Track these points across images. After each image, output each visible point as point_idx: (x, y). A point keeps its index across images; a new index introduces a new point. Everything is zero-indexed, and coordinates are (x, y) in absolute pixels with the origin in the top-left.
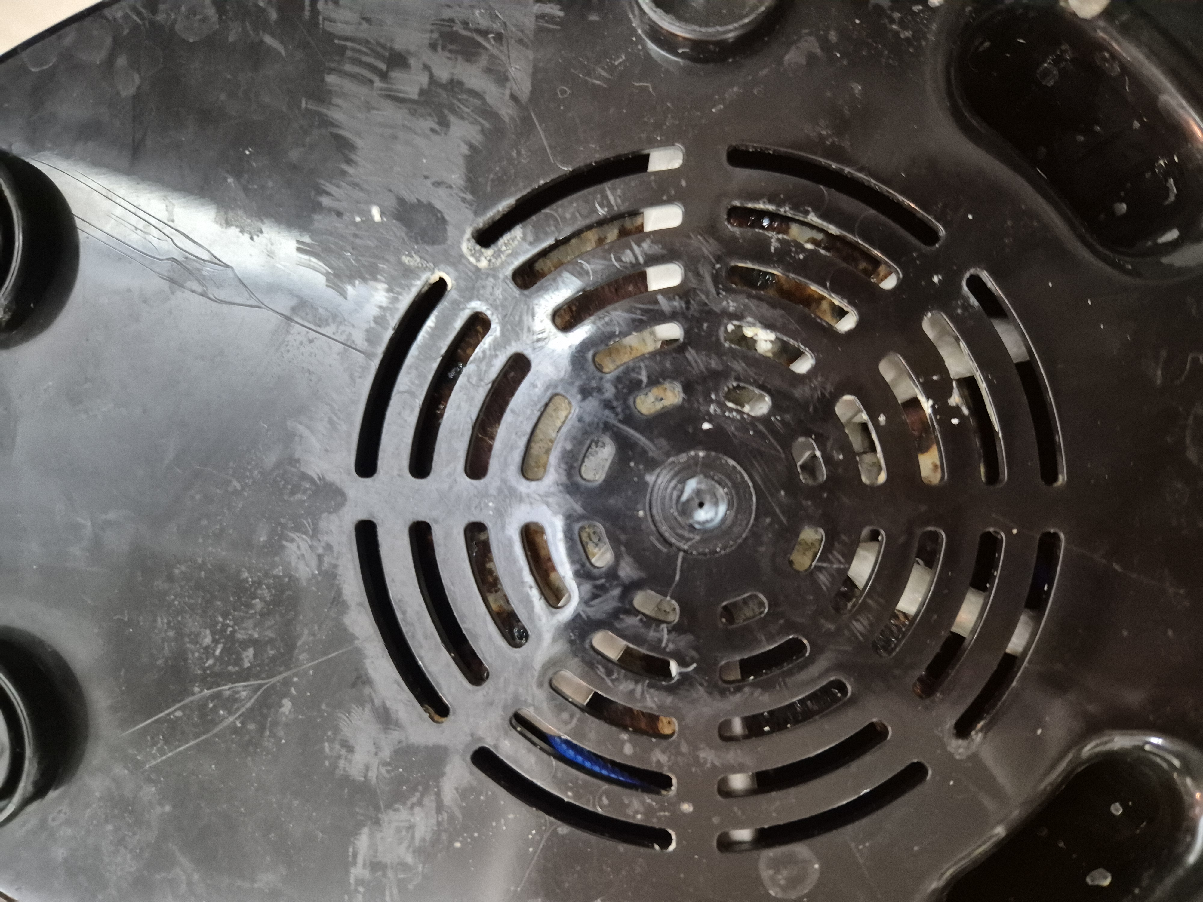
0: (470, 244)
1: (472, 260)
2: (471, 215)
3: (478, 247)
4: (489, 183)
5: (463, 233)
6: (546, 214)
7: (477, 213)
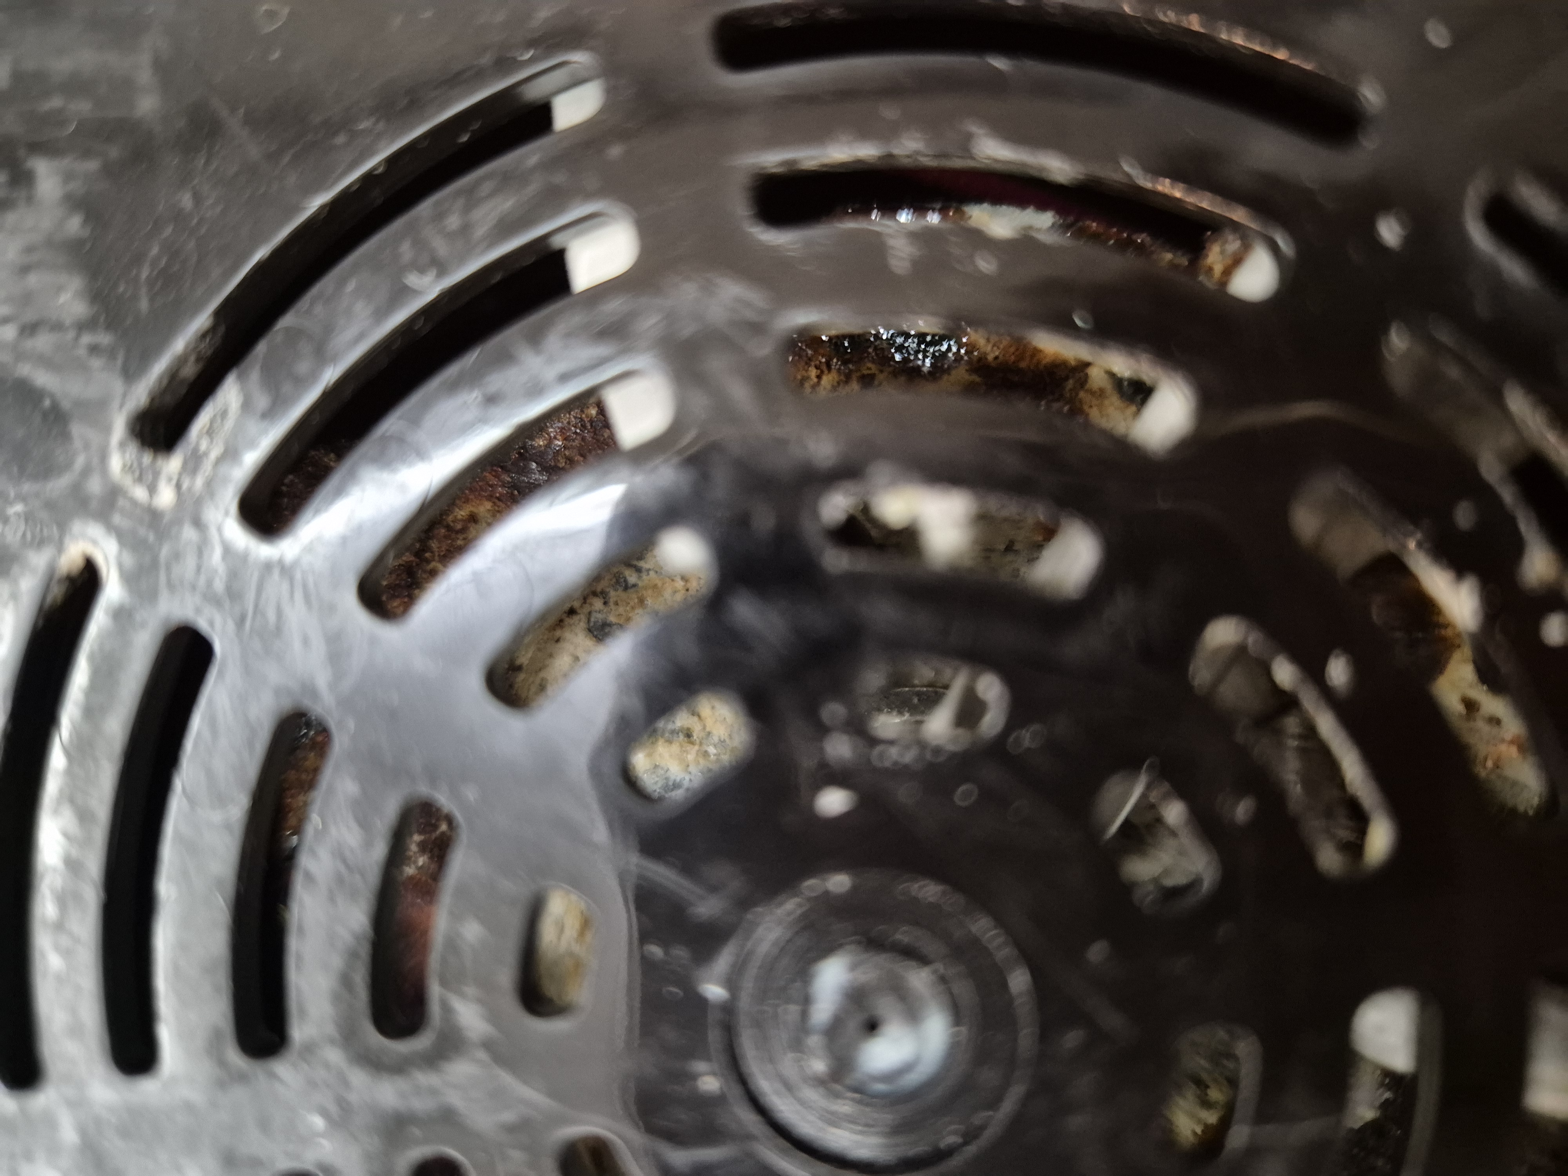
0: (128, 455)
1: (140, 493)
2: (117, 385)
3: (147, 458)
4: (143, 291)
5: (107, 430)
6: (287, 330)
7: (130, 374)
